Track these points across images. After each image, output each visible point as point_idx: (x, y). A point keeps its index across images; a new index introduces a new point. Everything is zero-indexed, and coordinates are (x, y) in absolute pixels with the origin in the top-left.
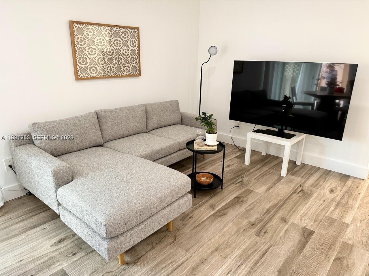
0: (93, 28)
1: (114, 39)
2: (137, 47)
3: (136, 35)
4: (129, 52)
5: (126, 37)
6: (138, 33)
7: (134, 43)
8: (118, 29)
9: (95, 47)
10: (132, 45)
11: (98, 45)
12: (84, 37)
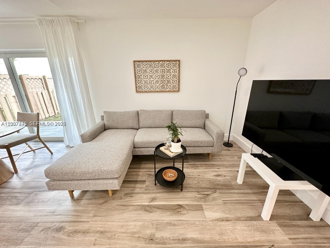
0: (147, 63)
1: (160, 69)
2: (177, 73)
3: (177, 65)
4: (171, 77)
5: (169, 67)
6: (179, 64)
7: (176, 71)
8: (163, 62)
9: (147, 74)
10: (174, 72)
11: (149, 73)
12: (141, 69)
